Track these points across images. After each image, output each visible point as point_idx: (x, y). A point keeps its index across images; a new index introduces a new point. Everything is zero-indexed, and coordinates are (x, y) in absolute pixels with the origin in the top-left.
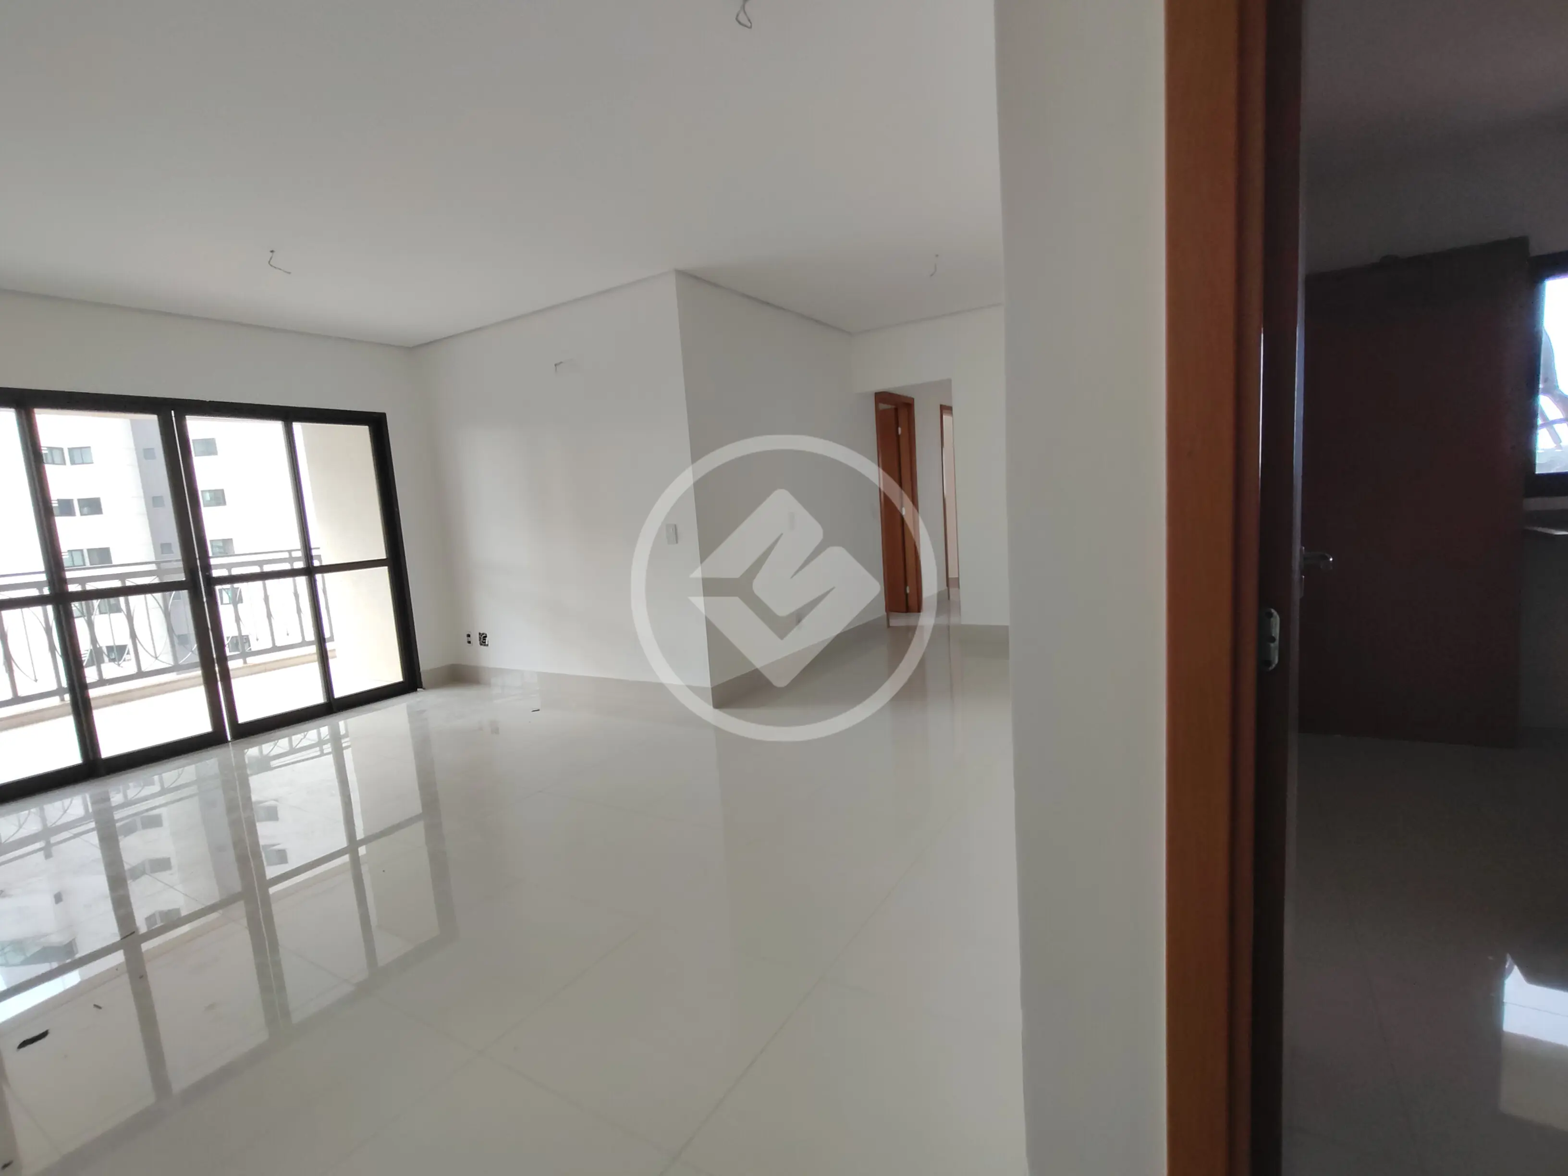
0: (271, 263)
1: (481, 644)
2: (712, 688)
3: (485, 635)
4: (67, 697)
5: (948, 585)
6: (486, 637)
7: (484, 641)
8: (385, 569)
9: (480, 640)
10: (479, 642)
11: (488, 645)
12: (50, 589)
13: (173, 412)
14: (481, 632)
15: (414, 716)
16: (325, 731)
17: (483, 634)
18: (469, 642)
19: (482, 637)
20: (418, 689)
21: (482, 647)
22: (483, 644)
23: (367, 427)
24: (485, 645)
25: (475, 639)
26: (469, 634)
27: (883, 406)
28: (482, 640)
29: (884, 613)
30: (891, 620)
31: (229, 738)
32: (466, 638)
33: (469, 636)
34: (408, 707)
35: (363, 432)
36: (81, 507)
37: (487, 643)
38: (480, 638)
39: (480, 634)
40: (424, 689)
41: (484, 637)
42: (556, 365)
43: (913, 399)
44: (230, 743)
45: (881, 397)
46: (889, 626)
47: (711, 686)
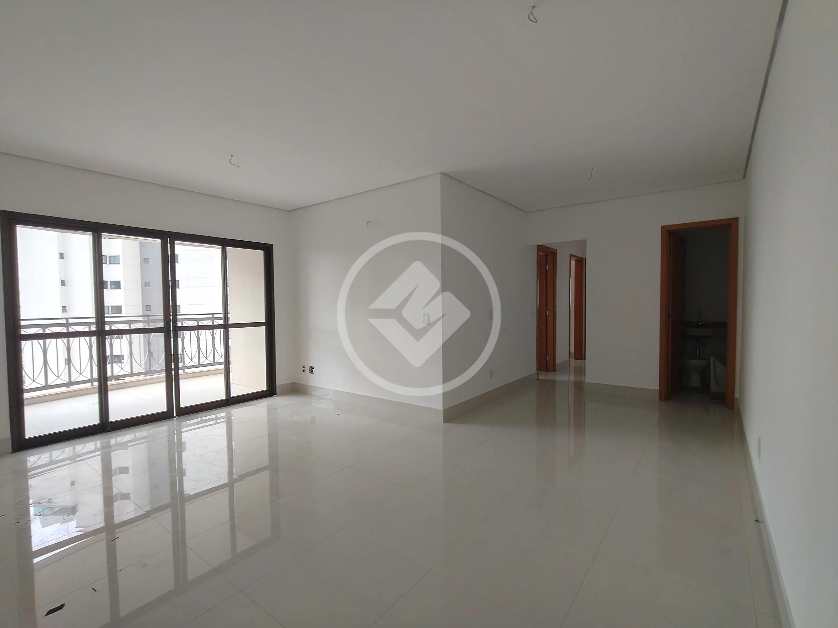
0: (231, 162)
1: (310, 373)
2: (443, 410)
3: (313, 368)
4: (96, 384)
5: (569, 357)
6: (313, 369)
7: (312, 371)
8: (264, 328)
9: (310, 370)
10: (309, 371)
11: (314, 373)
12: (96, 327)
13: (169, 238)
14: (311, 366)
15: (271, 411)
16: (223, 414)
17: (312, 367)
18: (304, 371)
19: (311, 369)
20: (274, 395)
21: (311, 374)
22: (311, 372)
23: (263, 251)
24: (312, 373)
25: (307, 370)
26: (304, 366)
27: (541, 253)
28: (311, 370)
29: (536, 371)
30: (539, 376)
31: (175, 415)
32: (302, 369)
33: (304, 367)
34: (268, 406)
35: (260, 254)
36: (111, 285)
37: (313, 372)
38: (310, 369)
39: (310, 367)
40: (277, 395)
41: (312, 369)
42: (367, 222)
43: (556, 250)
44: (175, 418)
45: (540, 248)
46: (538, 379)
47: (443, 409)
